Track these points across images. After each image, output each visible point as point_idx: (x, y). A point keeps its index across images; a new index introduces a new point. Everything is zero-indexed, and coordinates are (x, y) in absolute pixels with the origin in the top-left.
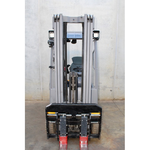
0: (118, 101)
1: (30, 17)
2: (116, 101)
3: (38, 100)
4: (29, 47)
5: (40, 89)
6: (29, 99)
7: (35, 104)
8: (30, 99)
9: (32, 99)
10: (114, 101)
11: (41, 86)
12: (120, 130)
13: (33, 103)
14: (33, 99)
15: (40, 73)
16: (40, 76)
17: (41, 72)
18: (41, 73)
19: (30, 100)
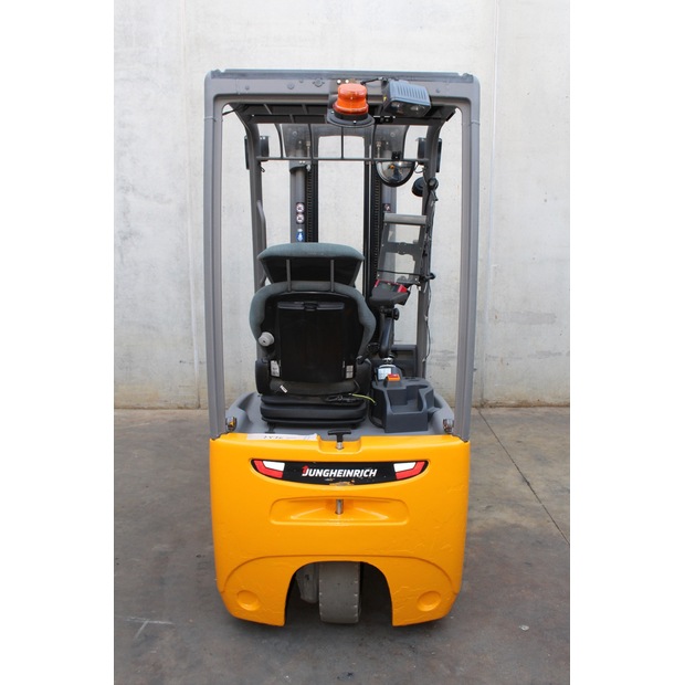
0: (502, 411)
1: (148, 79)
2: (492, 412)
3: (181, 408)
4: (147, 197)
5: (192, 363)
6: (146, 405)
7: (170, 422)
8: (152, 405)
9: (159, 404)
10: (484, 412)
11: (195, 352)
12: (488, 507)
13: (164, 419)
14: (162, 405)
15: (190, 298)
16: (190, 312)
17: (192, 296)
18: (192, 300)
19: (149, 409)
